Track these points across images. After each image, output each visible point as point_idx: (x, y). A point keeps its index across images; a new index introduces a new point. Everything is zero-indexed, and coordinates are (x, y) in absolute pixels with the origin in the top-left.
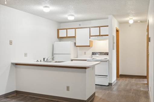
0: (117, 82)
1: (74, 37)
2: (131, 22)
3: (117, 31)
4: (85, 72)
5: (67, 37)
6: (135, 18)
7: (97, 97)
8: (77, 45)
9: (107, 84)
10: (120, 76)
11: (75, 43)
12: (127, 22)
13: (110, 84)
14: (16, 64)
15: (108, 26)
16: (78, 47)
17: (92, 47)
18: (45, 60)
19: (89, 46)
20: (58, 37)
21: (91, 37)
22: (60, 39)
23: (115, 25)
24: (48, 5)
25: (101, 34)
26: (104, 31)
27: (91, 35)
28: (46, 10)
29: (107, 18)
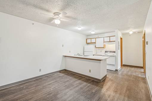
0: (121, 69)
1: (95, 43)
2: (131, 33)
3: (121, 39)
4: (100, 63)
5: (91, 43)
6: (134, 30)
7: (108, 77)
8: (96, 47)
9: (115, 70)
10: (123, 65)
11: (95, 46)
12: (128, 33)
13: (117, 70)
14: (65, 56)
15: (115, 36)
16: (97, 48)
17: (105, 48)
18: (79, 54)
19: (104, 48)
20: (87, 43)
21: (104, 43)
22: (88, 44)
23: (120, 35)
24: (80, 26)
25: (111, 41)
26: (112, 39)
27: (105, 41)
28: (80, 29)
29: (115, 31)
